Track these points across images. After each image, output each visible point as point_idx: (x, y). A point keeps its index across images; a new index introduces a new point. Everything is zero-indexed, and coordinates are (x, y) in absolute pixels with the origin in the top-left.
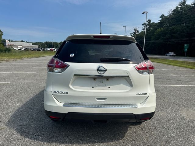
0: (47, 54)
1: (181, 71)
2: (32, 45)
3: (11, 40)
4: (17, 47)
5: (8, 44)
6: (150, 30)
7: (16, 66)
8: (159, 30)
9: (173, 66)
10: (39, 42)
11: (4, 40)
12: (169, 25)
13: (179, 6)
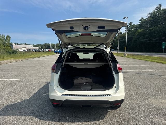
0: (46, 54)
1: (157, 66)
2: (34, 47)
3: (16, 43)
4: (21, 48)
5: (15, 47)
6: (131, 31)
7: (22, 65)
8: (139, 31)
9: (151, 62)
10: (39, 44)
11: (11, 43)
12: (148, 26)
13: (156, 10)
